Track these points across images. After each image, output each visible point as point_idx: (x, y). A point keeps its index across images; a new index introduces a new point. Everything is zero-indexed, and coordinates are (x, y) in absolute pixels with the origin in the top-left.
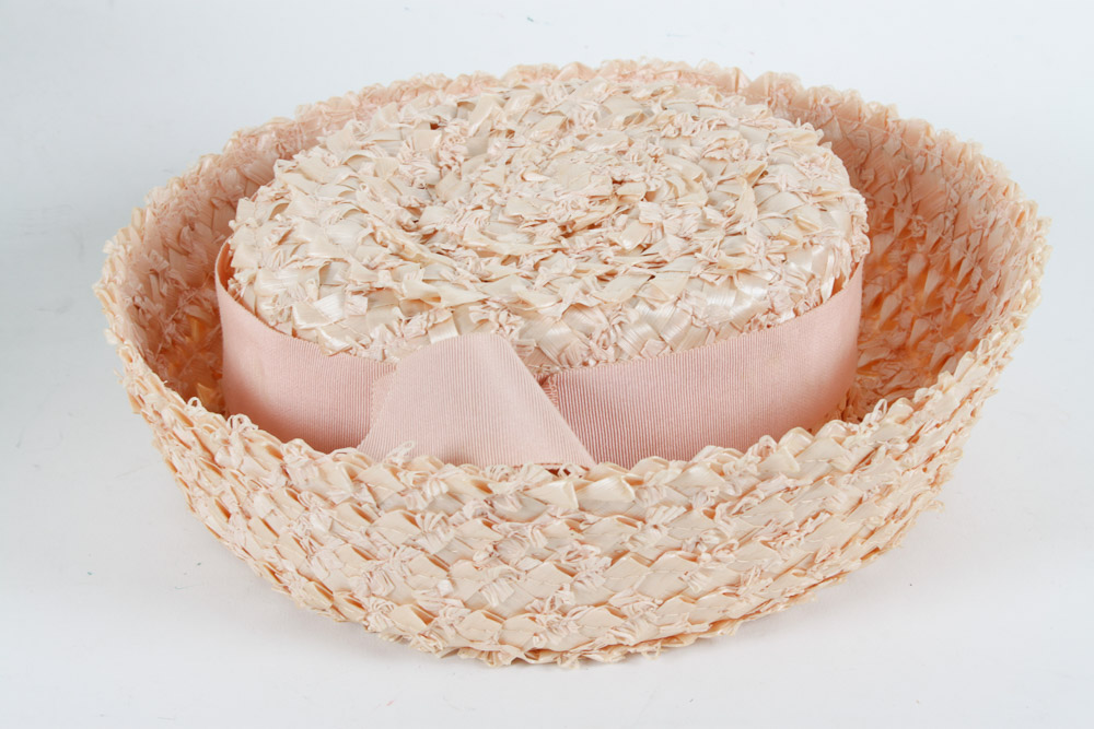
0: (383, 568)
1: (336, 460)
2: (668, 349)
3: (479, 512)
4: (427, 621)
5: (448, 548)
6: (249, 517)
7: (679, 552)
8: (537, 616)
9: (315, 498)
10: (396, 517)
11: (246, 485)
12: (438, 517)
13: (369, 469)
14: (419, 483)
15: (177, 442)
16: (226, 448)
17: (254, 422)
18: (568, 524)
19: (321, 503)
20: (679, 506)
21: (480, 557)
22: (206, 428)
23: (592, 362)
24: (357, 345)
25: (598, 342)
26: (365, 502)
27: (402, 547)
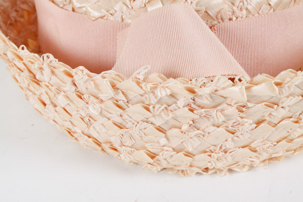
0: (129, 132)
1: (104, 78)
2: (272, 10)
3: (187, 104)
4: (153, 158)
5: (166, 123)
6: (55, 106)
7: (291, 119)
8: (212, 154)
9: (92, 98)
10: (139, 108)
11: (53, 91)
12: (163, 107)
13: (123, 82)
14: (153, 90)
15: (16, 69)
16: (42, 72)
17: (55, 57)
18: (237, 108)
19: (95, 100)
20: (299, 96)
21: (185, 127)
22: (30, 61)
23: (234, 18)
24: (108, 14)
25: (238, 7)
26: (120, 100)
27: (141, 122)
